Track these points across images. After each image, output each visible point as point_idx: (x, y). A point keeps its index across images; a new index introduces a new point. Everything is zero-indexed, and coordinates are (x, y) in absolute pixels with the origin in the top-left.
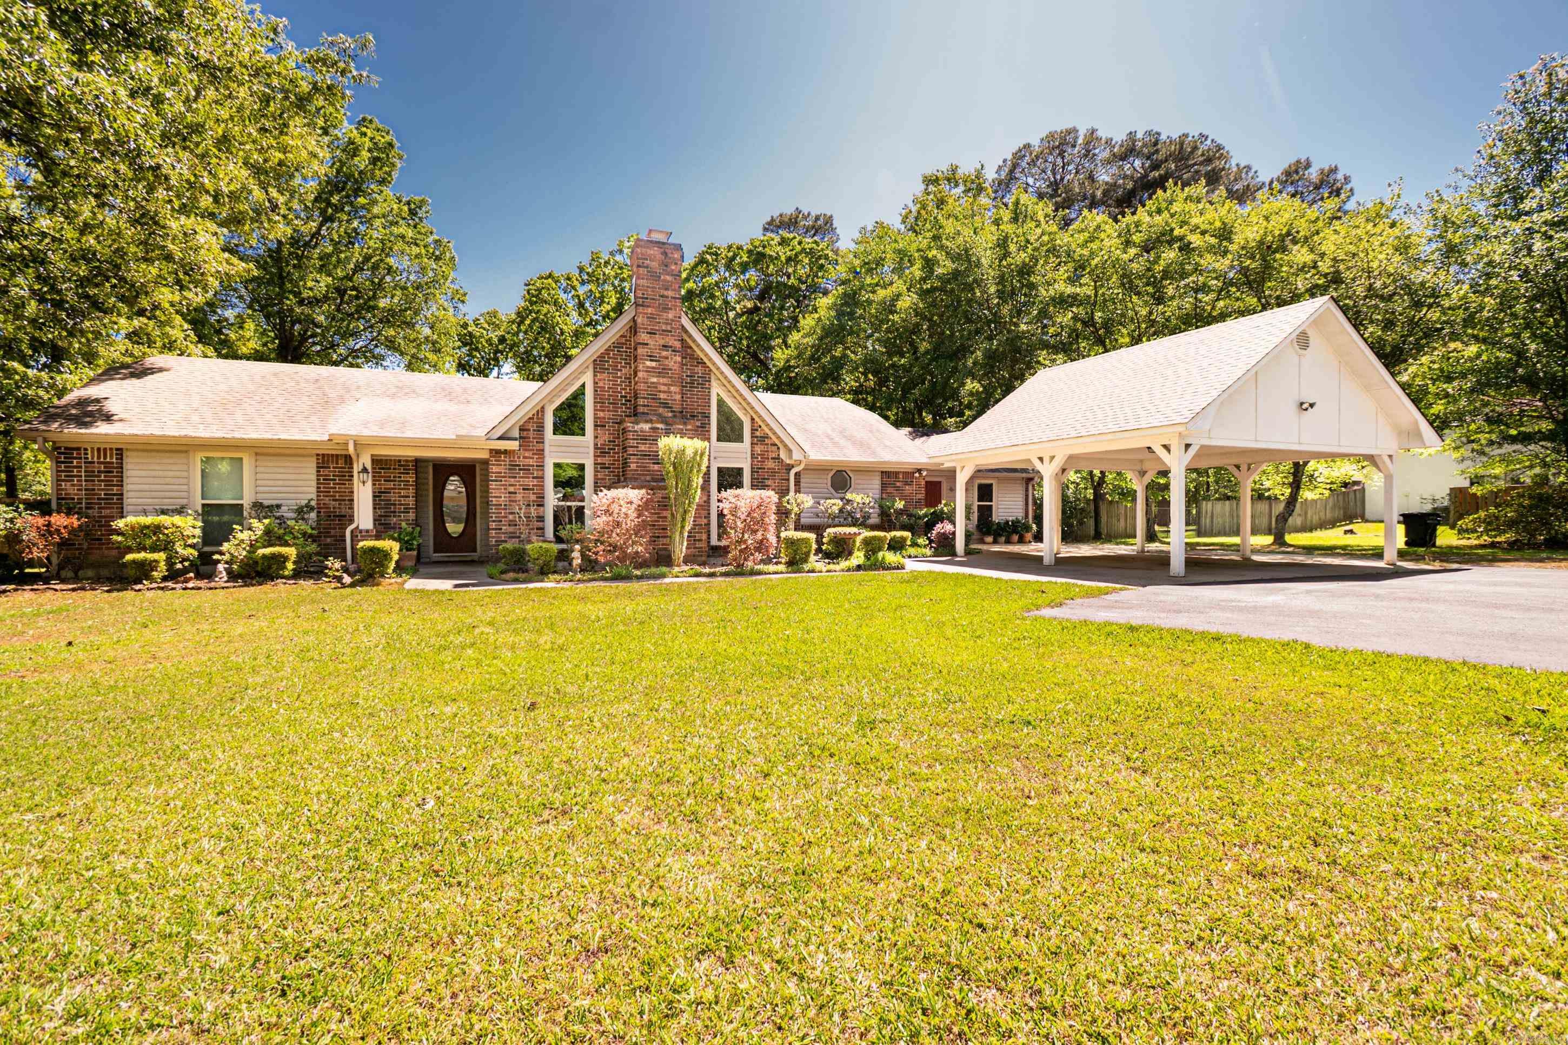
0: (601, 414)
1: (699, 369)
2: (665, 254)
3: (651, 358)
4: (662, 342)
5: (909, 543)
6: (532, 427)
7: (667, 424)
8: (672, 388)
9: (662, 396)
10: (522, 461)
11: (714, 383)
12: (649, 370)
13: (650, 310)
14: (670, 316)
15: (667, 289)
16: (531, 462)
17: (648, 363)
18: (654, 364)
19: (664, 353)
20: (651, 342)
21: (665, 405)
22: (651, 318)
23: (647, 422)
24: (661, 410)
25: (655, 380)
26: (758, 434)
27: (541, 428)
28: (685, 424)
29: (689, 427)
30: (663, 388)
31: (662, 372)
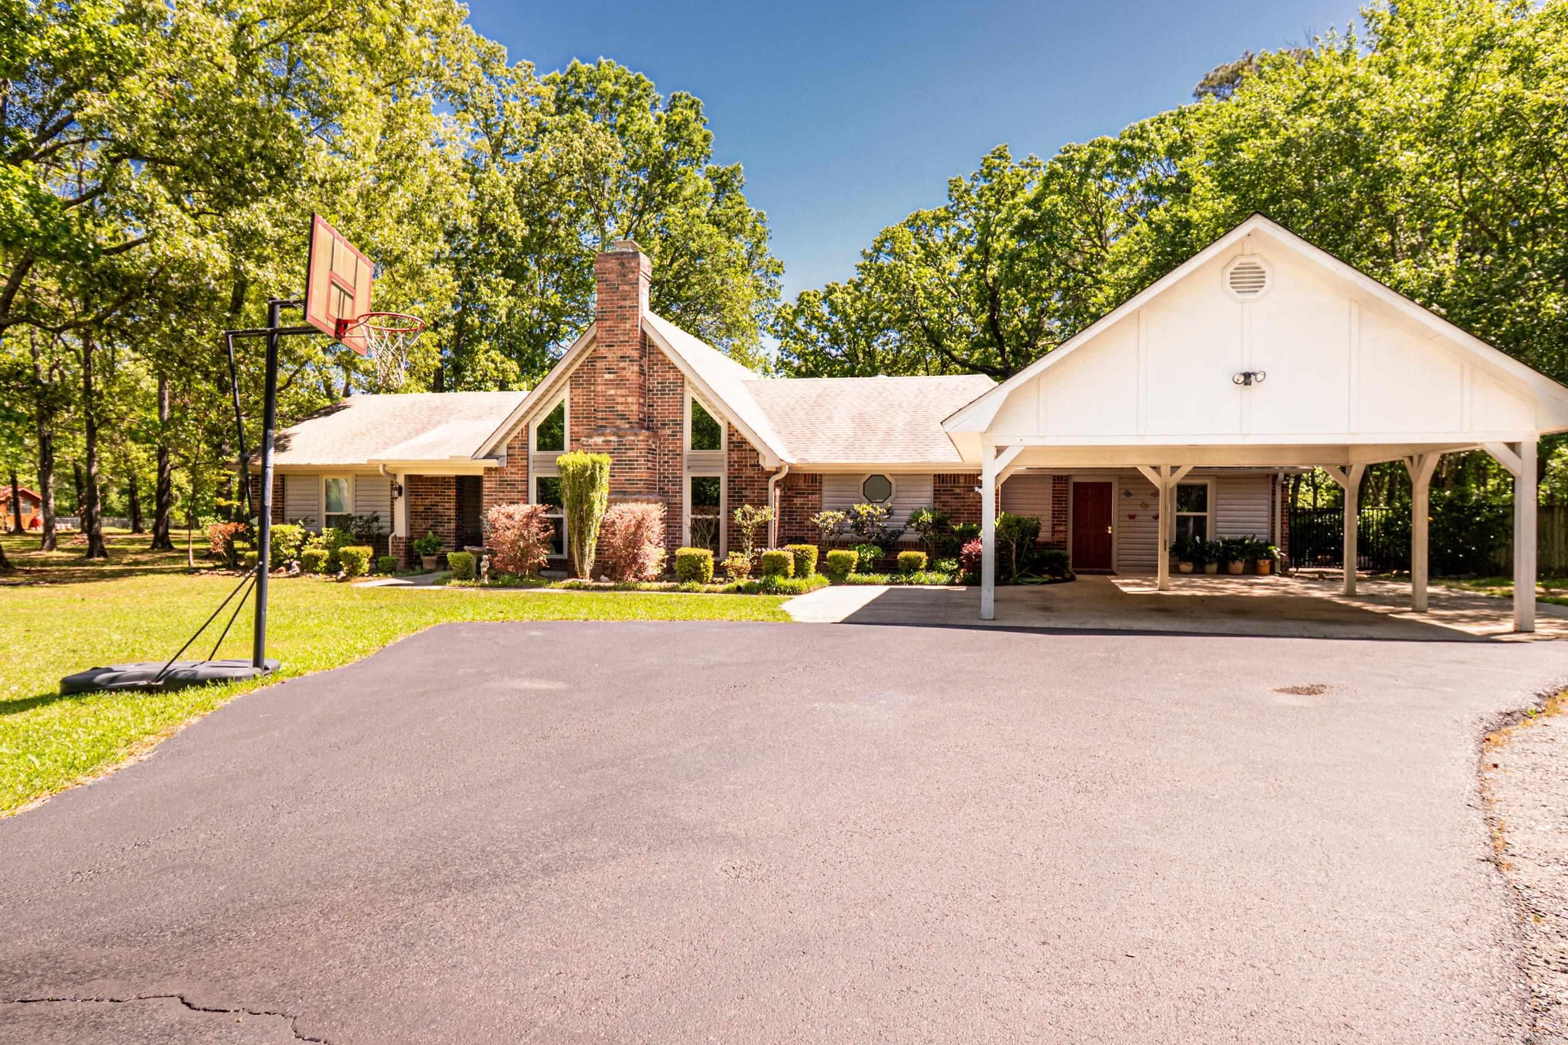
0: (576, 429)
1: (671, 375)
2: (622, 264)
3: (609, 370)
4: (620, 354)
6: (517, 445)
7: (619, 437)
8: (630, 399)
9: (620, 408)
10: (510, 477)
11: (687, 387)
12: (608, 383)
13: (608, 323)
14: (628, 326)
15: (625, 299)
16: (517, 477)
17: (607, 376)
18: (611, 376)
19: (622, 364)
20: (609, 355)
21: (623, 417)
22: (610, 330)
23: (599, 435)
24: (618, 422)
25: (612, 392)
26: (734, 439)
27: (525, 445)
28: (636, 435)
29: (641, 438)
30: (620, 400)
31: (620, 383)
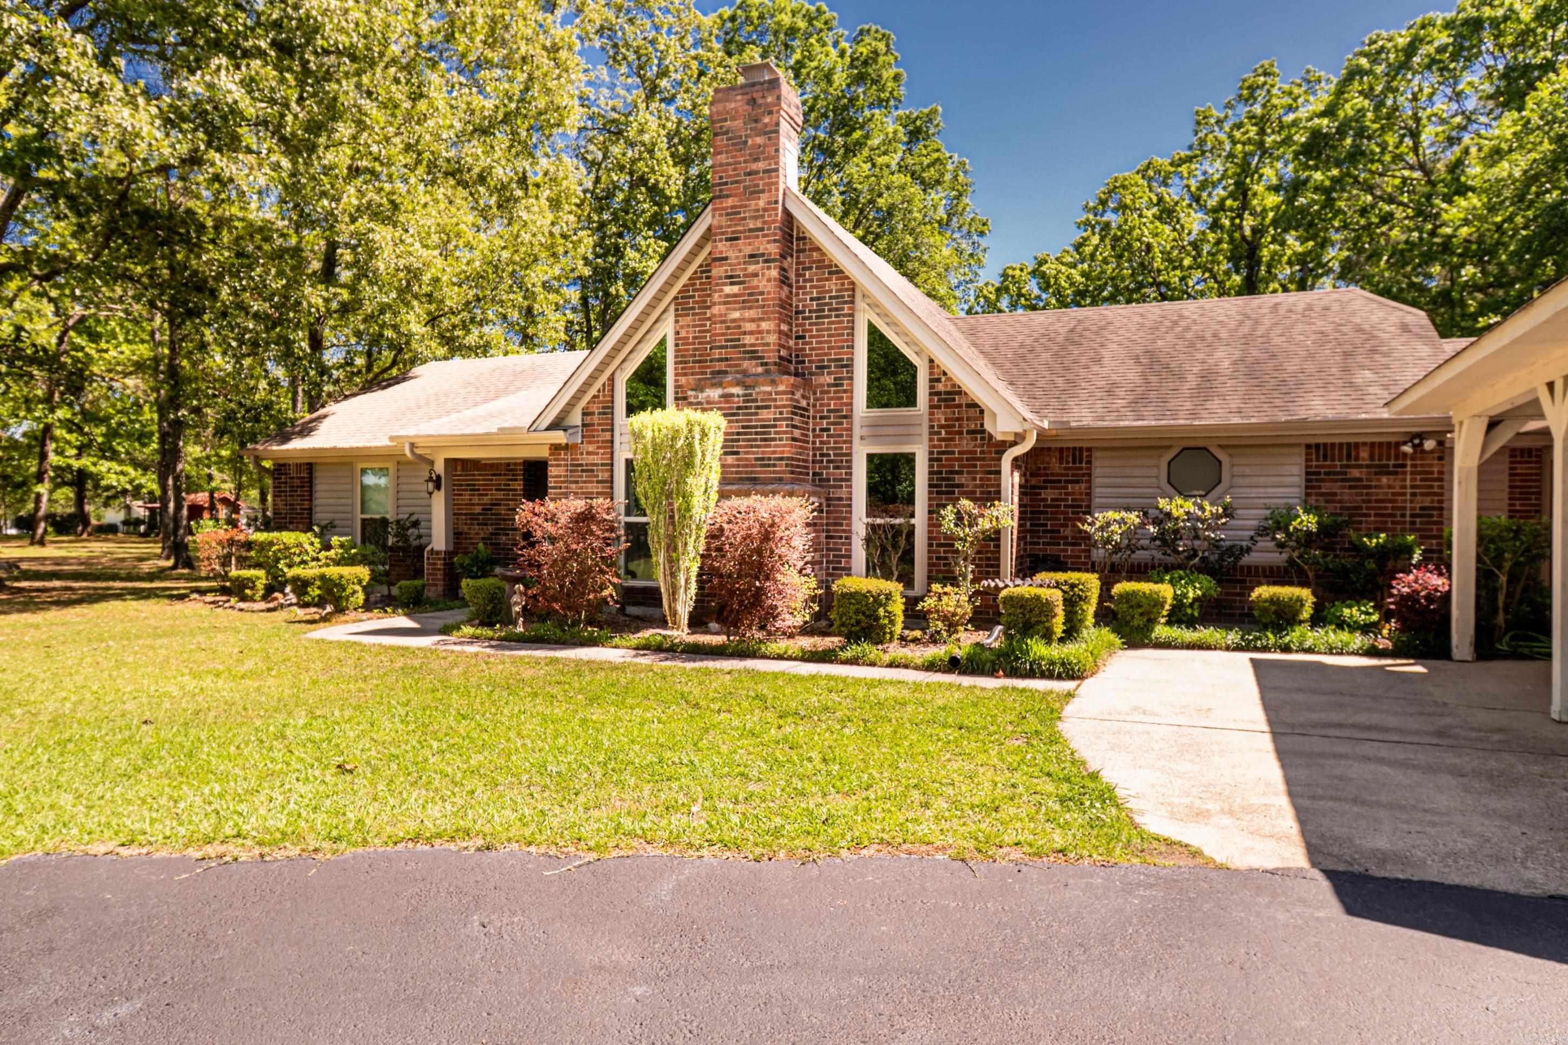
0: (683, 380)
1: (833, 285)
2: (753, 101)
3: (732, 279)
4: (748, 250)
5: (1306, 613)
6: (595, 409)
7: (747, 387)
8: (764, 325)
9: (748, 340)
10: (586, 459)
11: (860, 304)
12: (729, 301)
13: (730, 202)
14: (761, 203)
15: (756, 160)
16: (596, 459)
17: (728, 289)
18: (735, 289)
19: (752, 268)
20: (731, 254)
21: (753, 355)
22: (733, 213)
23: (714, 385)
24: (746, 364)
25: (736, 315)
26: (940, 387)
27: (608, 410)
28: (773, 383)
29: (782, 388)
30: (749, 326)
31: (748, 299)
